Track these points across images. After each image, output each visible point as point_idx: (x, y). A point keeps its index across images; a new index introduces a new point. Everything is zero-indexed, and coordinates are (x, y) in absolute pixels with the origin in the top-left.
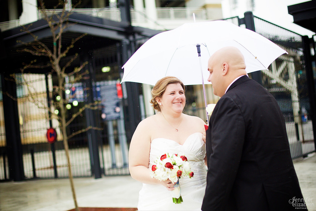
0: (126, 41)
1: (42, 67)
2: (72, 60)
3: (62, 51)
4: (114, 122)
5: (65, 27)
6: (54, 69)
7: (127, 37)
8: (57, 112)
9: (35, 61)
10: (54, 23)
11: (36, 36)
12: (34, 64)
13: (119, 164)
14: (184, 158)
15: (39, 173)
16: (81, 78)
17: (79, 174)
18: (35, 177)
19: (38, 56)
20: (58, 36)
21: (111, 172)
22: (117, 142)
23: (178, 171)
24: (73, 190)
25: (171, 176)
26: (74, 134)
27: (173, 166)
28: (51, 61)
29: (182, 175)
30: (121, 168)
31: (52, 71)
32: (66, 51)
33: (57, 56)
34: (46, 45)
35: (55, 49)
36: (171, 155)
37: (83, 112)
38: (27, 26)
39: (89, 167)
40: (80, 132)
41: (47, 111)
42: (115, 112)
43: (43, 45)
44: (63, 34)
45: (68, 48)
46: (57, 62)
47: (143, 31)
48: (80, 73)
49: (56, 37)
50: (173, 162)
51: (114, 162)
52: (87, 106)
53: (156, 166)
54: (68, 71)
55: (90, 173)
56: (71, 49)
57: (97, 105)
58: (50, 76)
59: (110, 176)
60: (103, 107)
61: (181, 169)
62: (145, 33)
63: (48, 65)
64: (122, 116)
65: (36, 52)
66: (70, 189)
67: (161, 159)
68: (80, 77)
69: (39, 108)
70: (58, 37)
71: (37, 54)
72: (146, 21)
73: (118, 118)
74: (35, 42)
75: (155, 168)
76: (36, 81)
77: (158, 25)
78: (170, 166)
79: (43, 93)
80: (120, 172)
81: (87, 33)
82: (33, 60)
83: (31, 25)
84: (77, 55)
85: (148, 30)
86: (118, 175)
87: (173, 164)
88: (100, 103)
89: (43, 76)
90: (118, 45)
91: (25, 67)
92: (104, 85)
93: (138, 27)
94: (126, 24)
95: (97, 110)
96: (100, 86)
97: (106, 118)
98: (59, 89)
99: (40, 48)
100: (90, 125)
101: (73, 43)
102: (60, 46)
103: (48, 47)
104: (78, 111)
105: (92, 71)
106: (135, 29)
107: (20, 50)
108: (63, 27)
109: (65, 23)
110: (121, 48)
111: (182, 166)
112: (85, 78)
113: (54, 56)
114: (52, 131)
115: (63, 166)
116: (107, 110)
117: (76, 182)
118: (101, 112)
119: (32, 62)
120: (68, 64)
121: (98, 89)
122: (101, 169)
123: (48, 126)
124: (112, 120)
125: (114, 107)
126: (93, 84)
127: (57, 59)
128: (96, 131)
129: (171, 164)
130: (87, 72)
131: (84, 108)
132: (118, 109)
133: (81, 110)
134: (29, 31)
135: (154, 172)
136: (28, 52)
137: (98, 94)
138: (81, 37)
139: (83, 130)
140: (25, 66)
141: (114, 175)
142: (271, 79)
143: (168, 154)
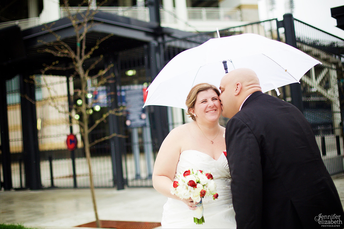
0: (154, 43)
1: (65, 69)
2: (97, 62)
3: (86, 53)
4: (140, 130)
5: (89, 27)
6: (76, 72)
7: (156, 39)
8: (77, 117)
9: (57, 62)
10: (78, 21)
11: (59, 35)
12: (56, 65)
13: (144, 175)
14: (210, 177)
15: (57, 182)
16: (106, 82)
17: (100, 185)
18: (53, 187)
19: (60, 57)
20: (82, 36)
21: (135, 183)
22: (142, 151)
23: (202, 190)
24: (94, 201)
25: (193, 195)
26: (96, 142)
27: (196, 185)
28: (74, 63)
29: (205, 195)
30: (146, 179)
31: (75, 73)
32: (91, 53)
33: (81, 57)
34: (68, 45)
35: (78, 50)
36: (195, 172)
37: (107, 118)
38: (49, 24)
39: (111, 177)
40: (103, 139)
41: (68, 115)
42: (141, 118)
43: (66, 46)
44: (88, 34)
45: (93, 49)
46: (80, 64)
47: (172, 33)
48: (105, 76)
49: (80, 37)
50: (197, 180)
51: (138, 172)
52: (111, 112)
53: (177, 182)
54: (92, 74)
55: (111, 184)
56: (95, 50)
57: (122, 111)
58: (71, 79)
59: (133, 187)
60: (128, 113)
61: (205, 189)
62: (175, 35)
63: (71, 67)
64: (148, 123)
65: (58, 53)
66: (90, 200)
67: (184, 175)
68: (104, 80)
69: (60, 112)
70: (82, 38)
71: (59, 55)
72: (176, 22)
73: (144, 126)
74: (57, 42)
75: (177, 185)
76: (57, 83)
77: (190, 26)
78: (193, 184)
79: (64, 96)
80: (144, 183)
81: (113, 34)
82: (55, 61)
83: (54, 24)
84: (102, 56)
85: (178, 31)
86: (142, 187)
87: (197, 183)
88: (126, 109)
89: (64, 79)
90: (146, 47)
91: (46, 69)
92: (129, 90)
93: (168, 28)
94: (155, 24)
95: (122, 116)
96: (125, 90)
97: (130, 125)
98: (82, 93)
99: (62, 49)
100: (114, 132)
101: (98, 43)
102: (84, 47)
103: (71, 47)
104: (101, 116)
105: (117, 74)
106: (165, 31)
107: (41, 50)
108: (87, 26)
109: (90, 22)
110: (148, 50)
111: (206, 185)
112: (110, 82)
113: (78, 58)
114: (72, 138)
115: (83, 175)
116: (132, 117)
117: (97, 192)
118: (125, 118)
119: (54, 63)
120: (92, 67)
121: (123, 94)
122: (125, 180)
123: (68, 132)
124: (138, 128)
125: (140, 113)
126: (118, 88)
127: (80, 60)
128: (120, 138)
129: (194, 182)
130: (112, 75)
131: (108, 114)
132: (144, 116)
133: (105, 116)
134: (51, 30)
135: (175, 189)
136: (49, 53)
137: (123, 99)
138: (107, 37)
139: (107, 138)
140: (46, 67)
141: (137, 187)
142: (311, 87)
143: (192, 170)
